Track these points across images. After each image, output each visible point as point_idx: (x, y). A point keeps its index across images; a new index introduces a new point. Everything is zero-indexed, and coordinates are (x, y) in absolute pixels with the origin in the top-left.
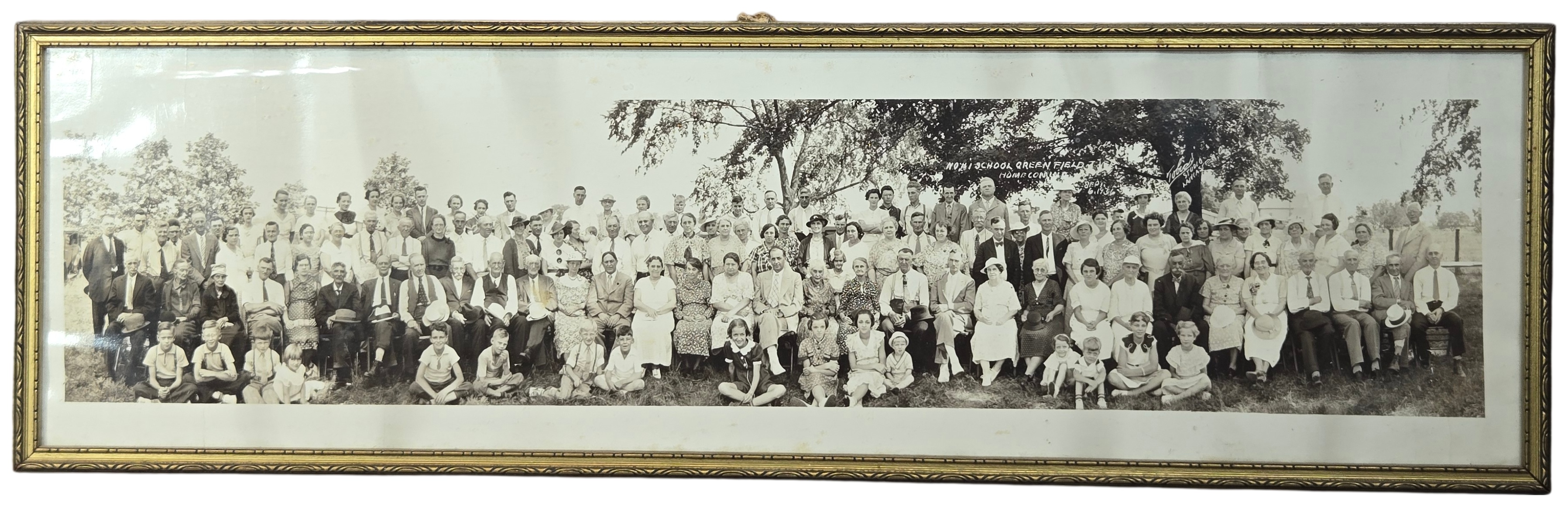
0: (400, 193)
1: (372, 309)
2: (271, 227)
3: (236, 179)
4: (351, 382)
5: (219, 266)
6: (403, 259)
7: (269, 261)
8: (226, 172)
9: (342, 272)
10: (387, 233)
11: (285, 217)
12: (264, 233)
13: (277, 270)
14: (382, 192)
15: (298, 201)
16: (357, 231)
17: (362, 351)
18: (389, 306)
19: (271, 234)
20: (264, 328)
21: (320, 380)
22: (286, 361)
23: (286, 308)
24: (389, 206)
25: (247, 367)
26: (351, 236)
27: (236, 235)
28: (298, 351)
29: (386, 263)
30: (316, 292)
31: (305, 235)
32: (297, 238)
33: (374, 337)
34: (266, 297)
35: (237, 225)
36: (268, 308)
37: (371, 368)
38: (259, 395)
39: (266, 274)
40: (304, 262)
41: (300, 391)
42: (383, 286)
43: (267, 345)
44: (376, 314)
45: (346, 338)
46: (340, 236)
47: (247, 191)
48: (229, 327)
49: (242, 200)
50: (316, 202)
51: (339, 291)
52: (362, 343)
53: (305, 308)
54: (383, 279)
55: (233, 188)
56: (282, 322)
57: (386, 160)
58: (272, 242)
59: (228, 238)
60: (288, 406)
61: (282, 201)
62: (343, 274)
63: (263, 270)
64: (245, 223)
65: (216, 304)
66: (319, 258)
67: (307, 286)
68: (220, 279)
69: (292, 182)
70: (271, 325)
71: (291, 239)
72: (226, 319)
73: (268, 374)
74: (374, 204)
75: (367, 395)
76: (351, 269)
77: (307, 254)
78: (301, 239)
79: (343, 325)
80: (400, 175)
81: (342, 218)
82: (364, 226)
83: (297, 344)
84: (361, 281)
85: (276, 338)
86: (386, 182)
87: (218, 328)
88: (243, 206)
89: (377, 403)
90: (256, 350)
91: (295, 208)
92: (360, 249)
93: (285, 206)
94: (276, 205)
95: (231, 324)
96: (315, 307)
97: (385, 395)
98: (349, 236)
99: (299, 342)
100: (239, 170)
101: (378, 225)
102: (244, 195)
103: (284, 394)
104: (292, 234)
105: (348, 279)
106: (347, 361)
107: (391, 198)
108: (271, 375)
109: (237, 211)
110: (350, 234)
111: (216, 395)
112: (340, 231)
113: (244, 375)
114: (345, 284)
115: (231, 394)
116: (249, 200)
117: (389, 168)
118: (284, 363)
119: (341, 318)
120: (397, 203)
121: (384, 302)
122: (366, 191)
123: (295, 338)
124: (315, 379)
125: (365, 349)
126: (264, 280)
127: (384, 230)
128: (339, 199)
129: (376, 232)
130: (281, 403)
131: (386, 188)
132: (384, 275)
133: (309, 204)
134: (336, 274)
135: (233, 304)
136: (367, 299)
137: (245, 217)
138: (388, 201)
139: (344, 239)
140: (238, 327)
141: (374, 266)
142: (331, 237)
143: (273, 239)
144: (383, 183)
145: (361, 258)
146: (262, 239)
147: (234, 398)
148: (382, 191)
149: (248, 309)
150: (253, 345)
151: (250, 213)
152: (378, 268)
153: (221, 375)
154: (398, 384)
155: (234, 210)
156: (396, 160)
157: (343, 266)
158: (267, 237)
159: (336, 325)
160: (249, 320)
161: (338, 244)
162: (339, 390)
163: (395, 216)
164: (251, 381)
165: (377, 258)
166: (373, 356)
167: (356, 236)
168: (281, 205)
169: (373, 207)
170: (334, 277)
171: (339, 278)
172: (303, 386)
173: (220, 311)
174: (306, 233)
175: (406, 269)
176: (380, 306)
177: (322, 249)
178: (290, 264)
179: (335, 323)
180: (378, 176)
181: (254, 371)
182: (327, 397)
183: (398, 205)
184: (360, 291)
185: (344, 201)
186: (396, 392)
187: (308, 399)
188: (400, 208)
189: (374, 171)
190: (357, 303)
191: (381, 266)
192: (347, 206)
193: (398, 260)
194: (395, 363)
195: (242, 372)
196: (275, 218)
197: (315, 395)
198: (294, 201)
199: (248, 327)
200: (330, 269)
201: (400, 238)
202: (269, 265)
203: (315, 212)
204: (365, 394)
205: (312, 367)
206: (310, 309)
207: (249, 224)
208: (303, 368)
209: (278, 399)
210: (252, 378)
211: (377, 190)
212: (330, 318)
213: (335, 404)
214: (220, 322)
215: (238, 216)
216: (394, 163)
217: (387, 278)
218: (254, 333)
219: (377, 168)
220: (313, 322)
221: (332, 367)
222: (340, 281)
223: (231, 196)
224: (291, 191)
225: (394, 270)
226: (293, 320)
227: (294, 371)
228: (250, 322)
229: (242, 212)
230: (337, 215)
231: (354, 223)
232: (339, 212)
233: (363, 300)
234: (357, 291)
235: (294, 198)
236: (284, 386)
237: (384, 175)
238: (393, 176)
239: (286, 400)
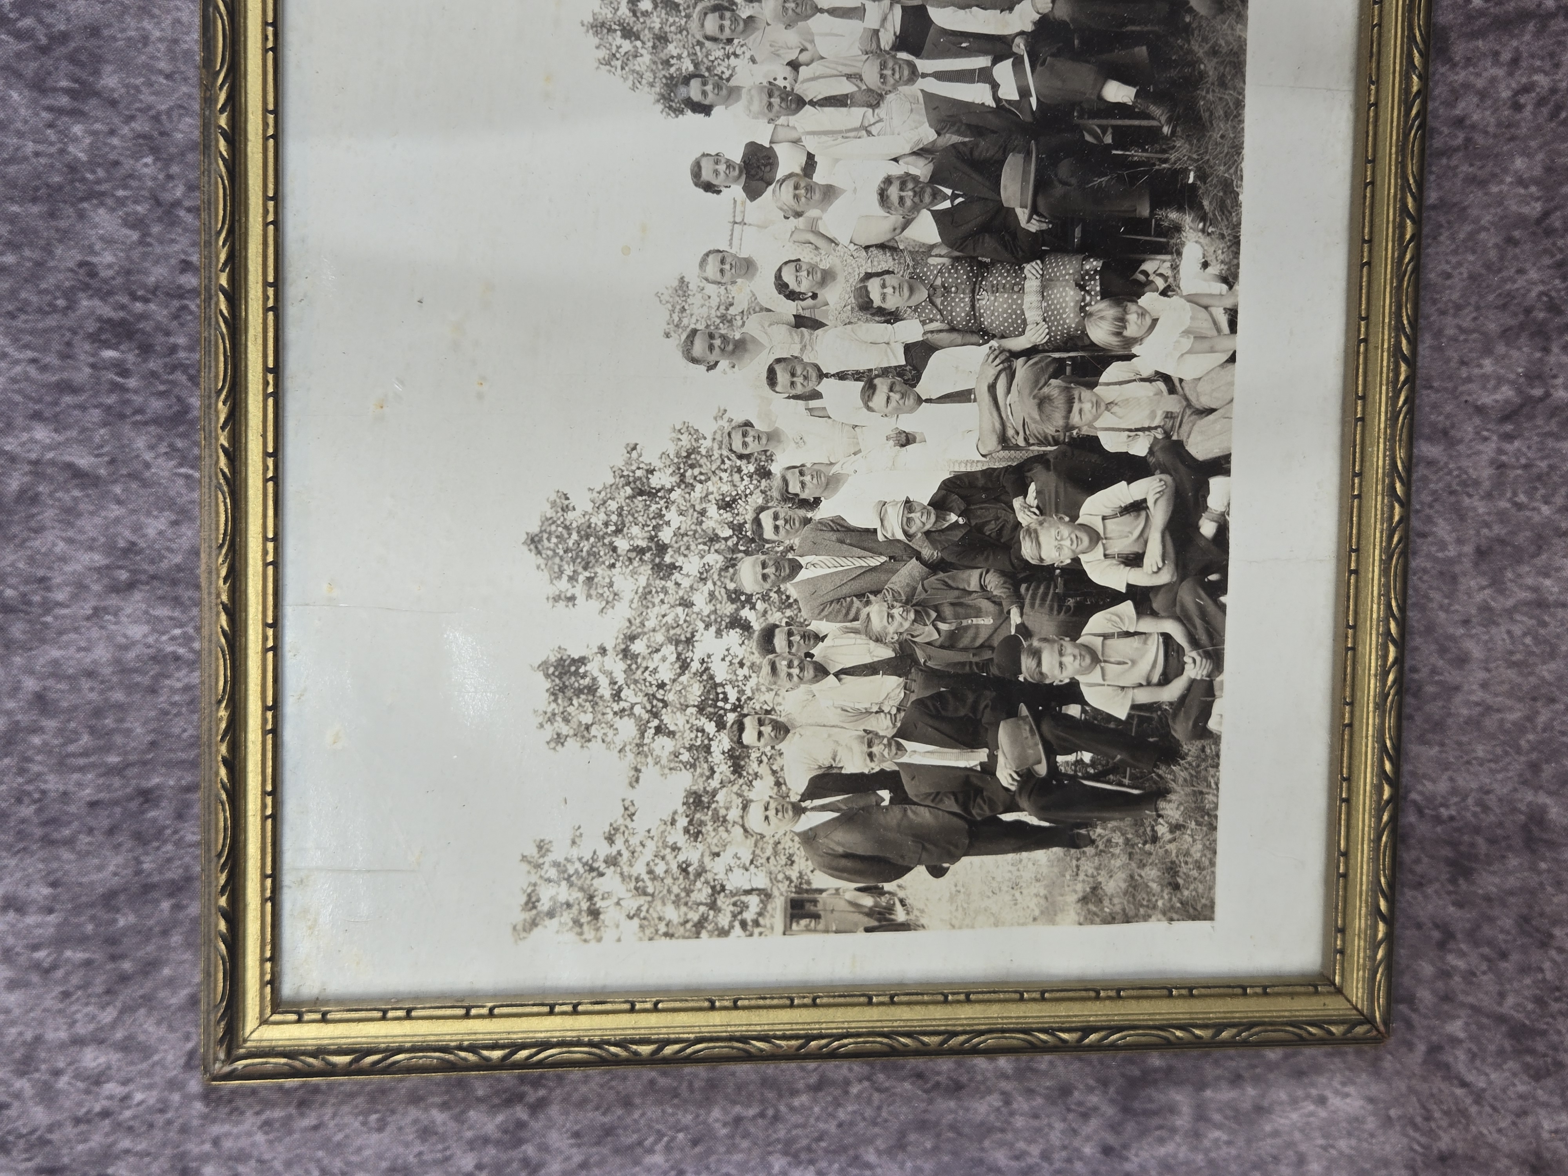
0: (695, 16)
1: (1002, 108)
2: (782, 377)
3: (651, 472)
4: (1186, 171)
5: (882, 521)
6: (872, 20)
7: (870, 388)
8: (631, 498)
9: (903, 187)
10: (803, 58)
11: (754, 340)
12: (796, 397)
13: (894, 363)
14: (691, 68)
15: (714, 302)
16: (796, 142)
17: (1108, 139)
18: (994, 63)
19: (799, 380)
20: (1043, 402)
21: (1179, 254)
22: (1130, 342)
23: (994, 343)
24: (729, 49)
25: (1140, 448)
26: (810, 157)
27: (802, 474)
28: (1105, 310)
29: (883, 66)
30: (956, 259)
31: (805, 286)
32: (814, 307)
33: (1073, 105)
34: (964, 396)
35: (776, 468)
36: (992, 388)
37: (1149, 117)
38: (1211, 417)
39: (903, 396)
40: (874, 287)
41: (1206, 308)
42: (941, 76)
43: (1086, 394)
44: (1015, 97)
45: (1073, 181)
46: (810, 189)
47: (686, 441)
48: (1039, 493)
49: (709, 456)
50: (719, 251)
51: (954, 197)
52: (1088, 138)
53: (995, 289)
54: (924, 76)
55: (676, 479)
56: (1029, 353)
57: (603, 53)
58: (822, 375)
59: (807, 495)
60: (1241, 342)
61: (711, 348)
62: (910, 185)
63: (893, 404)
64: (771, 449)
65: (980, 528)
66: (867, 248)
67: (939, 282)
68: (915, 515)
69: (661, 317)
70: (1037, 382)
71: (816, 325)
72: (1017, 503)
73: (1159, 393)
74: (724, 92)
75: (1220, 128)
76: (896, 160)
77: (854, 280)
78: (814, 296)
79: (1041, 186)
80: (646, 14)
81: (762, 179)
82: (782, 120)
83: (1089, 315)
84: (928, 135)
85: (1068, 369)
86: (663, 56)
87: (1041, 524)
88: (725, 452)
89: (1239, 104)
90: (1097, 424)
91: (732, 311)
92: (844, 134)
93: (724, 337)
94: (724, 364)
95: (1032, 488)
96: (993, 263)
97: (1222, 83)
98: (810, 163)
99: (1082, 309)
100: (628, 463)
101: (781, 83)
102: (693, 451)
103: (1212, 350)
104: (800, 322)
105: (921, 169)
106: (1134, 178)
107: (708, 44)
108: (1161, 385)
109: (739, 470)
110: (804, 159)
111: (1208, 528)
112: (796, 188)
113: (1161, 456)
114: (936, 178)
115: (1208, 492)
116: (709, 437)
117: (627, 45)
118: (1135, 350)
119: (1023, 189)
120: (722, 28)
121: (985, 76)
122: (689, 113)
123: (1070, 318)
124: (1175, 268)
125: (1104, 133)
126: (920, 400)
127: (794, 65)
128: (709, 187)
129: (799, 89)
130: (1232, 359)
131: (679, 57)
132: (914, 74)
133: (722, 271)
134: (908, 203)
135: (981, 482)
136: (974, 121)
137: (753, 447)
138: (717, 52)
139: (819, 177)
140: (1038, 470)
141: (890, 97)
142: (813, 213)
143: (813, 374)
144: (667, 63)
145: (869, 133)
146: (813, 404)
147: (1216, 483)
148: (688, 66)
149: (992, 443)
150: (1085, 431)
151: (745, 435)
152: (895, 87)
153: (1159, 515)
154: (1196, 48)
155: (736, 477)
156: (603, 25)
157: (888, 181)
158: (808, 389)
159: (1042, 207)
160: (1021, 443)
161: (829, 192)
162: (1206, 203)
163: (757, 34)
164: (1175, 438)
165: (869, 90)
166: (1120, 108)
167: (811, 144)
168: (723, 350)
169: (732, 94)
170: (916, 208)
171: (918, 193)
172: (1191, 299)
173: (997, 519)
174: (799, 283)
175: (898, 11)
176: (995, 86)
177: (843, 239)
178: (879, 330)
179: (1034, 210)
180: (649, 76)
181: (1149, 429)
182: (1222, 236)
183: (727, 23)
184: (955, 139)
185: (716, 173)
186: (1214, 52)
187: (1225, 287)
188: (735, 19)
189: (634, 88)
190: (985, 148)
191: (891, 81)
192: (730, 165)
193: (876, 32)
194: (1142, 51)
195: (1152, 460)
196: (758, 364)
197: (1215, 269)
198: (713, 312)
199: (1040, 443)
200: (895, 219)
201: (819, 23)
202: (882, 385)
203: (743, 255)
204: (1217, 136)
205: (1145, 273)
206: (997, 277)
207: (773, 436)
208: (1148, 300)
209: (1222, 366)
210: (1167, 435)
211: (687, 80)
212: (1023, 224)
213: (1239, 215)
214: (1024, 518)
215: (752, 468)
216: (610, 30)
217: (924, 65)
218: (1052, 427)
219: (625, 79)
220: (1032, 269)
221: (1147, 221)
222: (929, 190)
223: (699, 487)
224: (685, 321)
225: (903, 42)
226: (1024, 322)
227: (1155, 321)
228: (1026, 440)
229: (741, 457)
230: (753, 193)
231: (776, 147)
232: (745, 189)
233: (977, 131)
234: (954, 146)
235: (704, 311)
236: (1190, 352)
237: (646, 58)
238: (646, 35)
239: (1227, 344)
